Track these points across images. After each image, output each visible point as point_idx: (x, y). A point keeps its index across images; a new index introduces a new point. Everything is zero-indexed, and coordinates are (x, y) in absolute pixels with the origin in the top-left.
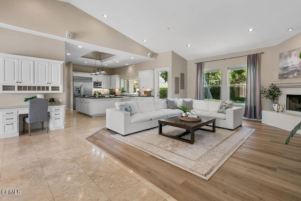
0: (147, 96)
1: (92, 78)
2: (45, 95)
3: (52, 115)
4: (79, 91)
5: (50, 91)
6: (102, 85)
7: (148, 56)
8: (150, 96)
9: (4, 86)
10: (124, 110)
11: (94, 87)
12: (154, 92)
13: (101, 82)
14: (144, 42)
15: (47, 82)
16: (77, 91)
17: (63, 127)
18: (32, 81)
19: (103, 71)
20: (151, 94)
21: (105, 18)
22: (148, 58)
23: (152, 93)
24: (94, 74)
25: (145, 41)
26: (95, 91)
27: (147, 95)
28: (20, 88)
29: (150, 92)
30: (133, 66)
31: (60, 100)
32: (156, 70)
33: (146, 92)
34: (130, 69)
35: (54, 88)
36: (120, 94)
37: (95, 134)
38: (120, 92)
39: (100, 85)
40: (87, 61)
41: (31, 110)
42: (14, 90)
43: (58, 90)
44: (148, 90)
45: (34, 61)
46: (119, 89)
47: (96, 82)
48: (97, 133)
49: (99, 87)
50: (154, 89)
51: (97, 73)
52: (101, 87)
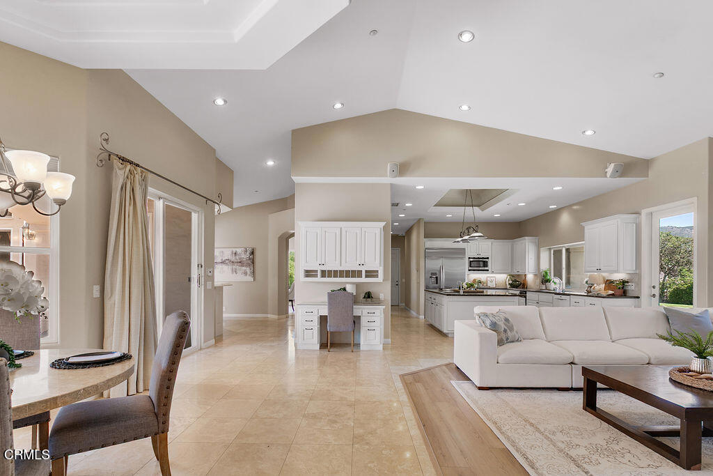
0: (613, 295)
1: (464, 249)
2: (358, 285)
3: (364, 321)
4: (437, 277)
5: (363, 280)
6: (489, 264)
7: (608, 175)
8: (624, 294)
9: (307, 271)
10: (488, 325)
11: (469, 270)
12: (639, 284)
13: (488, 258)
14: (589, 137)
15: (358, 263)
16: (434, 280)
17: (380, 348)
18: (338, 262)
19: (477, 232)
20: (629, 288)
21: (464, 111)
22: (608, 181)
23: (631, 288)
24: (460, 239)
25: (589, 133)
26: (475, 280)
27: (611, 292)
28: (324, 274)
29: (624, 282)
30: (575, 207)
31: (382, 296)
32: (644, 212)
33: (609, 283)
34: (565, 219)
35: (370, 274)
36: (537, 288)
37: (423, 370)
38: (538, 281)
39: (485, 264)
40: (451, 213)
41: (330, 309)
42: (316, 276)
43: (377, 276)
44: (618, 276)
45: (341, 228)
46: (535, 275)
47: (474, 258)
48: (429, 369)
49: (481, 268)
50: (637, 276)
51: (464, 238)
52: (486, 268)
